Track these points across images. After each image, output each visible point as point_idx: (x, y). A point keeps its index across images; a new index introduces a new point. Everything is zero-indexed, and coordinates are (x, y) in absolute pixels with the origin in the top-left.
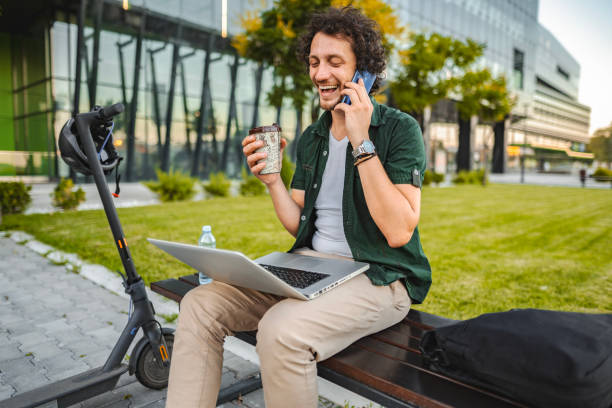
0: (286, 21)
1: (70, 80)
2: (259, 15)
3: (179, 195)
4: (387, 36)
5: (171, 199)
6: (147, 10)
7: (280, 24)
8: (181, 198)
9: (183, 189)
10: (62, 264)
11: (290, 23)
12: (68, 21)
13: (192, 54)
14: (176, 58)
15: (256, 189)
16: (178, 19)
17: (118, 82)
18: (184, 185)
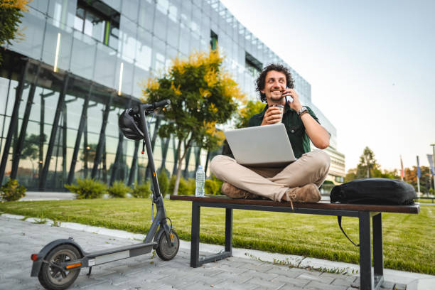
0: (176, 85)
1: (5, 116)
2: (157, 81)
3: (93, 194)
4: (233, 99)
5: (86, 197)
6: (71, 73)
7: (173, 87)
8: (94, 197)
9: (97, 191)
10: (43, 223)
11: (179, 86)
12: (10, 78)
13: (95, 105)
14: (86, 106)
15: (145, 194)
16: (90, 81)
17: (39, 120)
18: (97, 188)
